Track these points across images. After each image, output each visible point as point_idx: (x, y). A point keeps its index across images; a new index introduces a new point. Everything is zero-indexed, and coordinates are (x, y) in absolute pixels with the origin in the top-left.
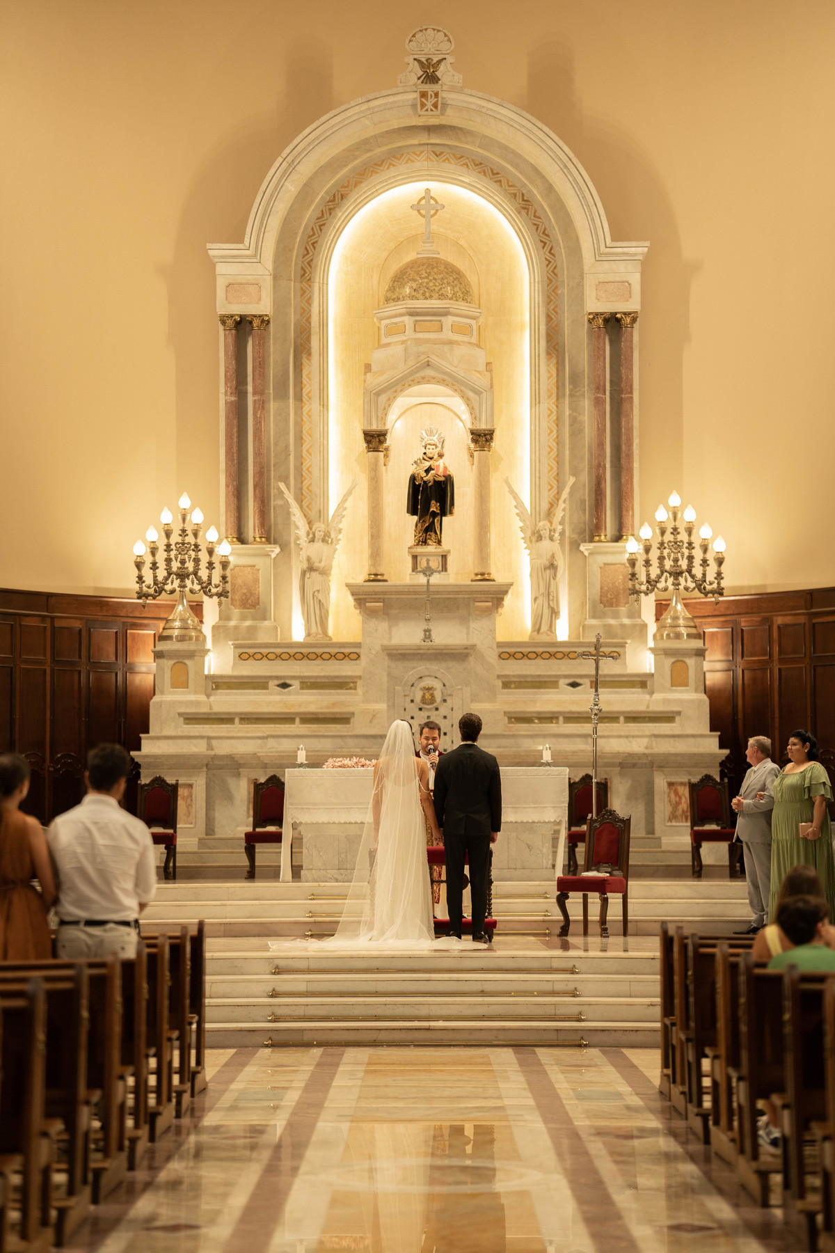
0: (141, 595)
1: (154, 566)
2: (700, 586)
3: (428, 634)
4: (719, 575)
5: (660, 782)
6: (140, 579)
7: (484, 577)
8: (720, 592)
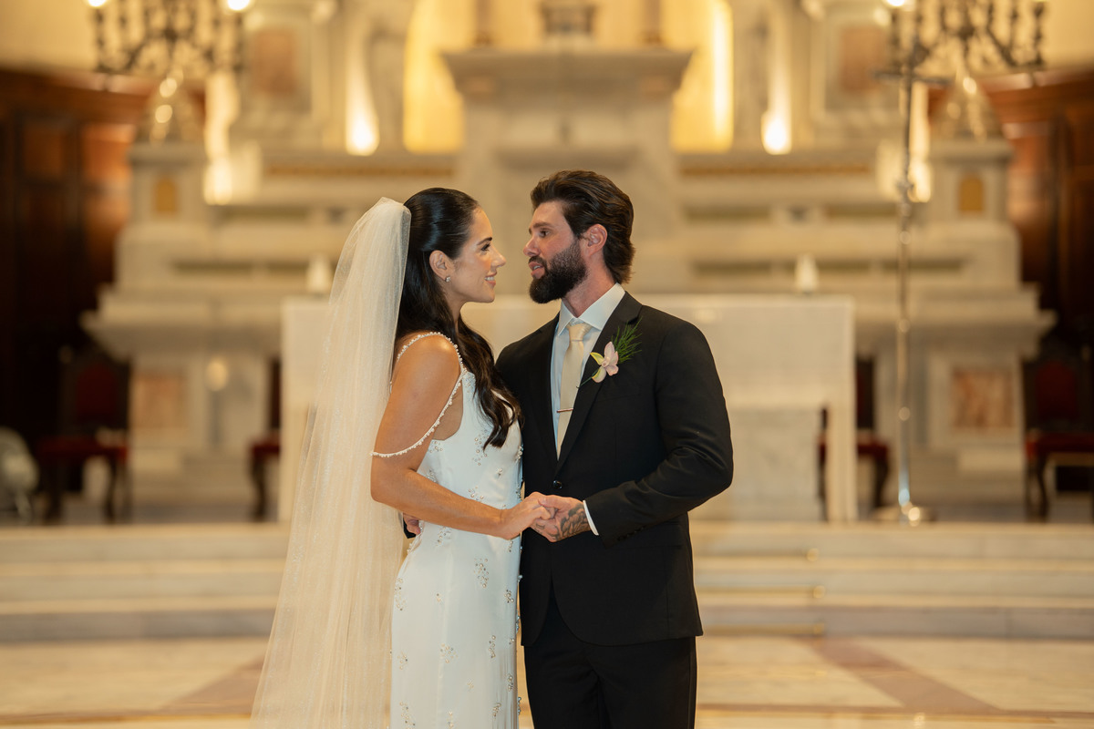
0: (103, 69)
1: (123, 21)
2: (1006, 52)
3: (565, 132)
4: (1038, 37)
5: (939, 369)
6: (100, 42)
7: (653, 37)
8: (1038, 63)
